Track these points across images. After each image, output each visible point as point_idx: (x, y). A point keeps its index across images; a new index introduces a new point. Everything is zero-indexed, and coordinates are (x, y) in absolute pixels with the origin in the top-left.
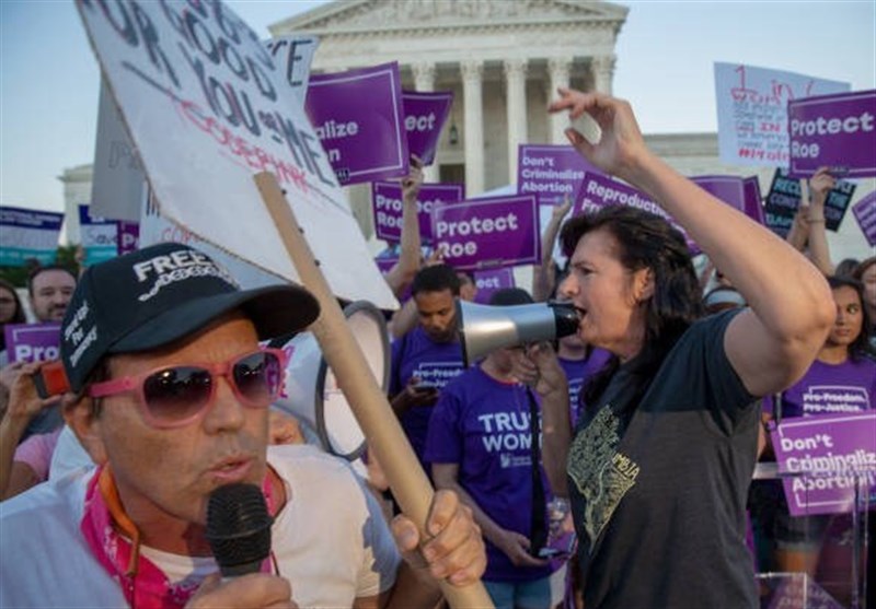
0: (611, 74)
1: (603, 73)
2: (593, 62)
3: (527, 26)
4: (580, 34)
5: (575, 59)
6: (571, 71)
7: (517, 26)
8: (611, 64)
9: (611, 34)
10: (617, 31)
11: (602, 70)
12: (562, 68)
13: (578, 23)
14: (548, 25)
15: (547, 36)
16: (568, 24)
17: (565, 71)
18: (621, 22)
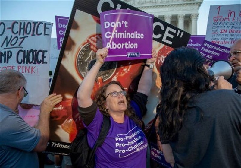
0: (197, 19)
1: (194, 19)
2: (191, 15)
3: (172, 5)
4: (188, 7)
5: (186, 14)
6: (184, 18)
7: (169, 5)
8: (197, 16)
9: (198, 6)
10: (199, 6)
11: (194, 17)
12: (182, 17)
13: (187, 4)
14: (178, 5)
15: (178, 8)
16: (184, 4)
17: (183, 18)
18: (201, 3)
